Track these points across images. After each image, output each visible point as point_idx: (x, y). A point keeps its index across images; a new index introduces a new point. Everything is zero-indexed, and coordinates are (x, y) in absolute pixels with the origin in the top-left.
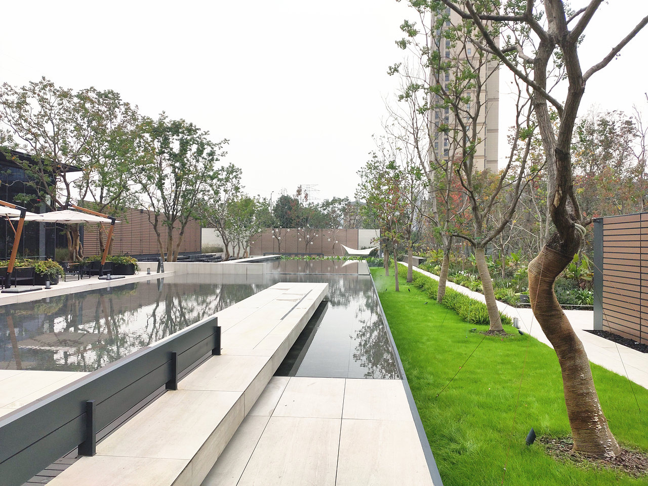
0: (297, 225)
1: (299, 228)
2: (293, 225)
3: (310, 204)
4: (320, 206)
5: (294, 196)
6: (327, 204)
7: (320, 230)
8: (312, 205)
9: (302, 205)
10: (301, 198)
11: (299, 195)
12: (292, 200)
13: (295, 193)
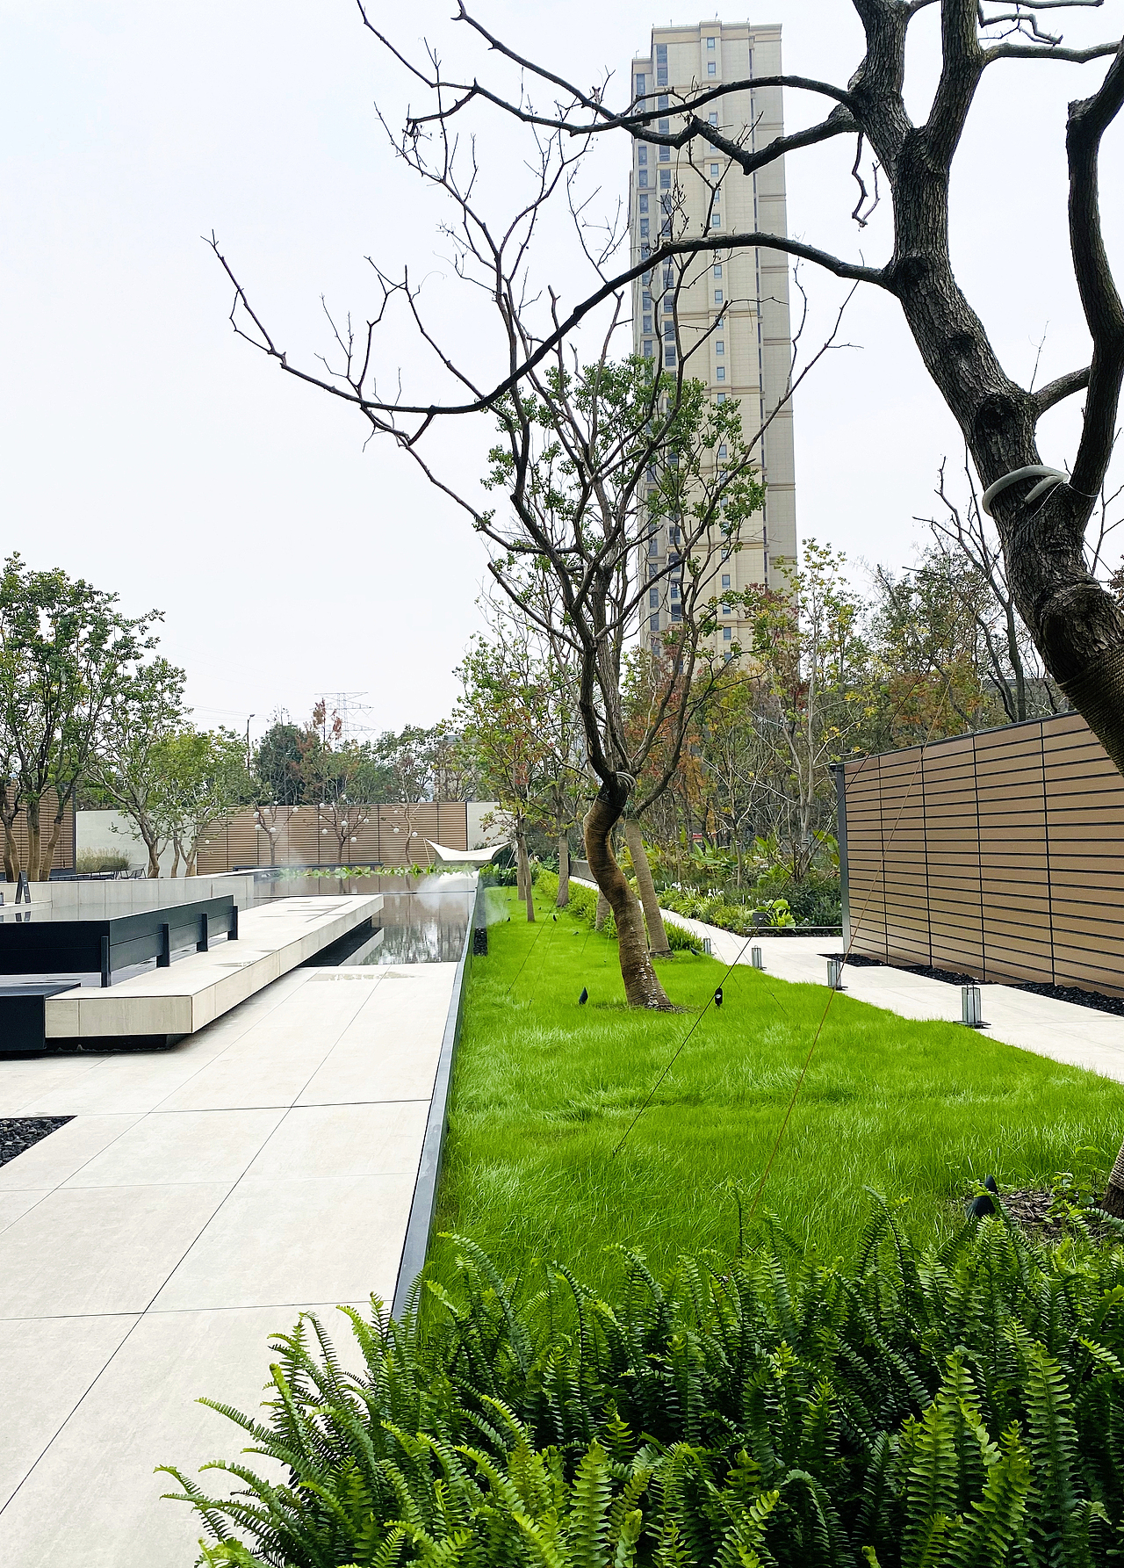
0: (317, 797)
1: (322, 805)
2: (306, 797)
3: (347, 743)
4: (373, 749)
5: (306, 726)
6: (389, 744)
7: (373, 807)
8: (353, 747)
9: (326, 748)
10: (324, 732)
11: (320, 722)
12: (301, 735)
13: (310, 718)
